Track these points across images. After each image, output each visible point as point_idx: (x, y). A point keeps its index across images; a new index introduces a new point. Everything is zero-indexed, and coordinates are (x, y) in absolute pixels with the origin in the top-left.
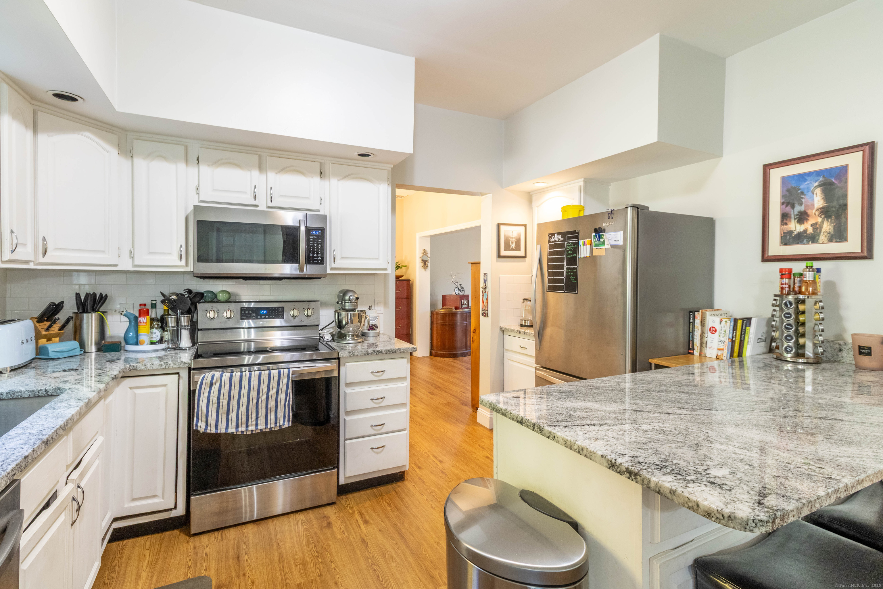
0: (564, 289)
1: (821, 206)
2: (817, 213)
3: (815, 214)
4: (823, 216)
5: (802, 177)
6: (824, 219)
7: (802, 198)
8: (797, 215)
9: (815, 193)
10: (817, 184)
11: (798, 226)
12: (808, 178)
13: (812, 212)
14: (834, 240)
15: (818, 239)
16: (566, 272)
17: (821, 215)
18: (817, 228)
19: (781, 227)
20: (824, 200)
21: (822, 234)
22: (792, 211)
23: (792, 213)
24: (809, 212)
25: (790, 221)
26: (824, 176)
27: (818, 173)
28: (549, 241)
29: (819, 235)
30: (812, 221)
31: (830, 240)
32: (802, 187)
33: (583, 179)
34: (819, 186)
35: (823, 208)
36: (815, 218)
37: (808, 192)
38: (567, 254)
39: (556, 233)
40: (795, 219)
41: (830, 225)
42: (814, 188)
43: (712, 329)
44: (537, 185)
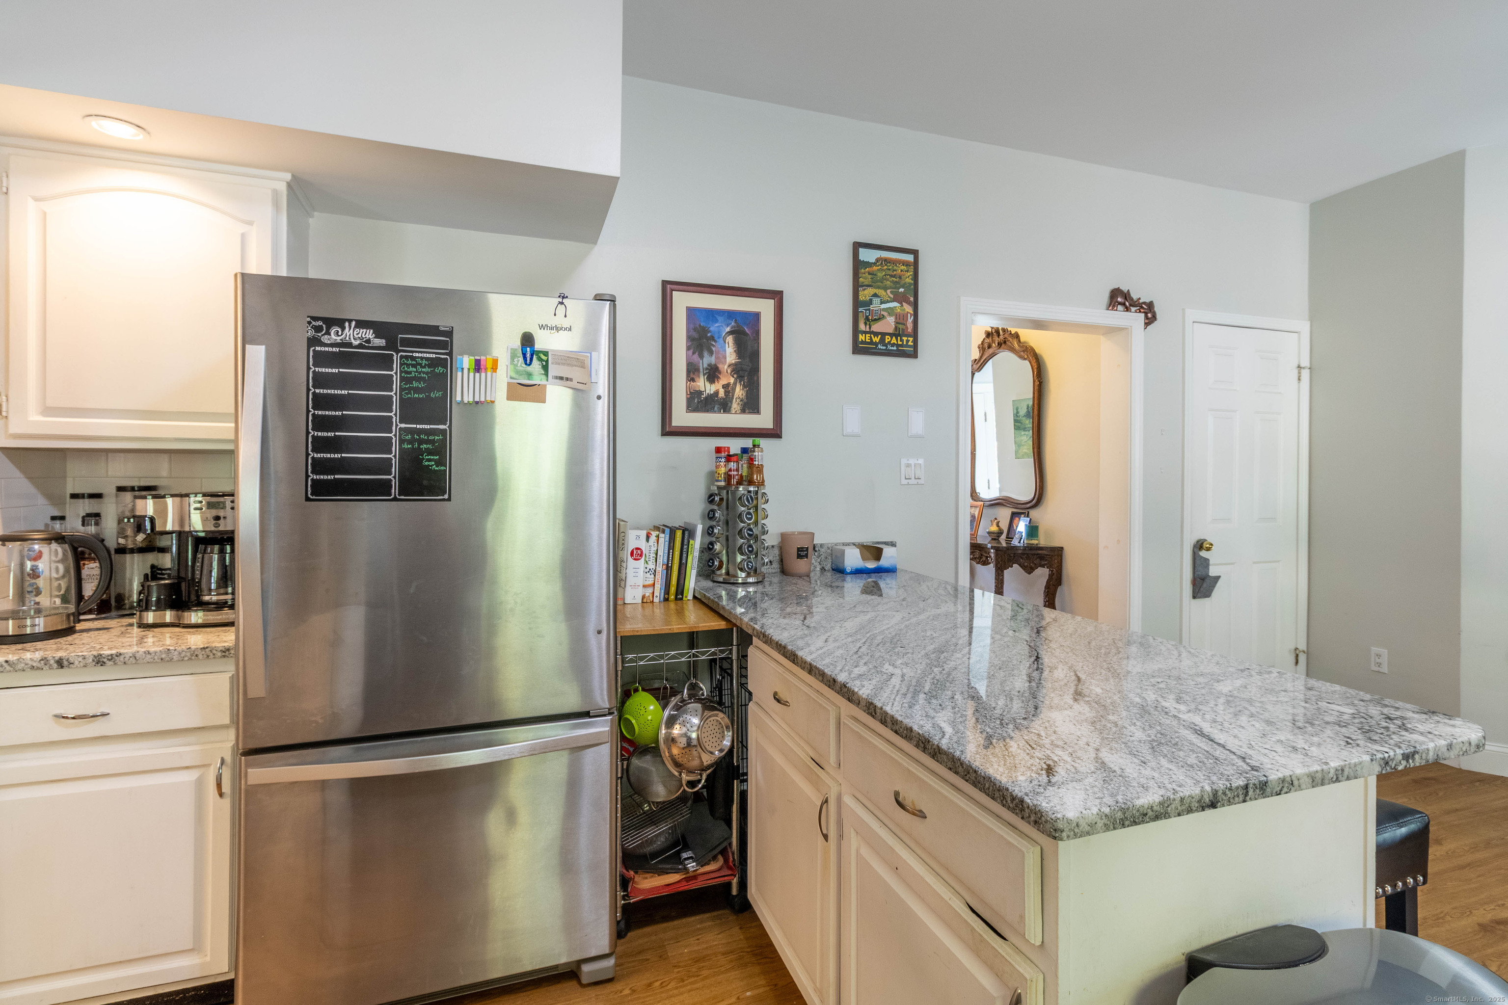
0: (394, 491)
1: (733, 362)
2: (729, 371)
3: (727, 372)
4: (735, 376)
5: (712, 314)
6: (736, 379)
7: (714, 346)
8: (707, 369)
9: (727, 341)
10: (728, 329)
11: (707, 384)
12: (720, 319)
13: (724, 368)
14: (747, 411)
15: (730, 407)
16: (402, 441)
17: (734, 374)
18: (729, 392)
19: (687, 383)
20: (737, 354)
21: (734, 400)
22: (701, 362)
23: (701, 365)
24: (720, 366)
25: (699, 377)
26: (736, 320)
27: (730, 315)
28: (313, 342)
29: (731, 402)
30: (723, 381)
31: (743, 411)
32: (712, 329)
33: (288, 177)
34: (730, 333)
35: (736, 364)
36: (727, 379)
37: (719, 338)
38: (402, 390)
39: (350, 321)
40: (704, 375)
41: (743, 389)
42: (726, 334)
43: (635, 552)
44: (97, 124)
